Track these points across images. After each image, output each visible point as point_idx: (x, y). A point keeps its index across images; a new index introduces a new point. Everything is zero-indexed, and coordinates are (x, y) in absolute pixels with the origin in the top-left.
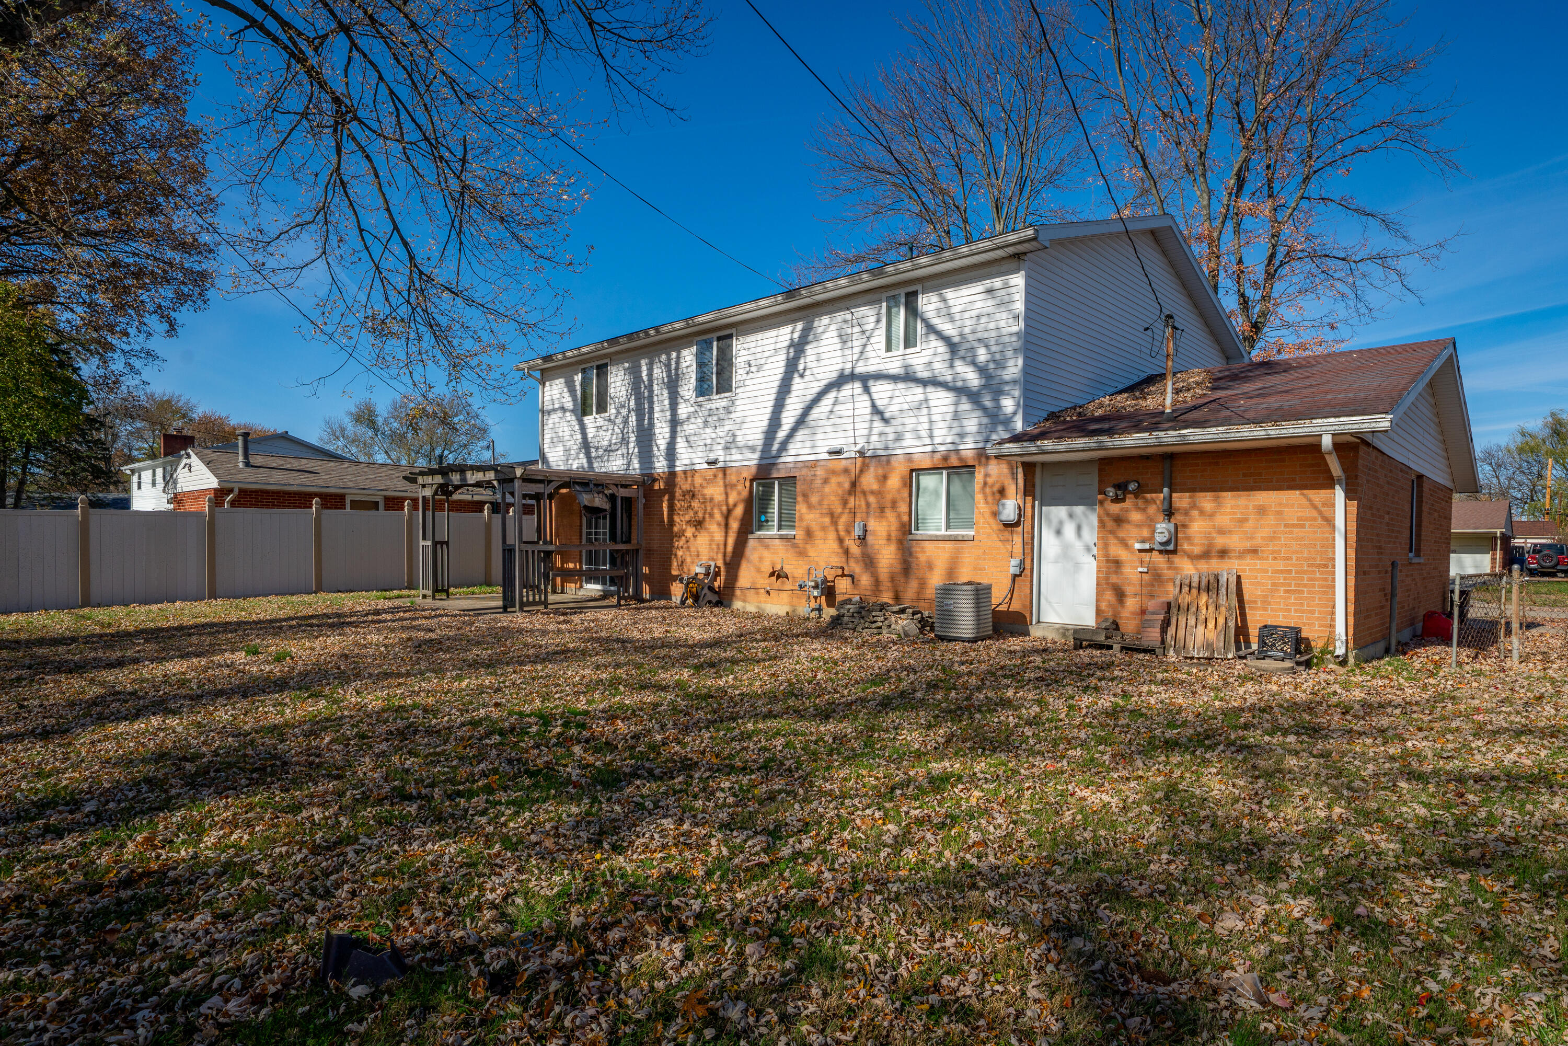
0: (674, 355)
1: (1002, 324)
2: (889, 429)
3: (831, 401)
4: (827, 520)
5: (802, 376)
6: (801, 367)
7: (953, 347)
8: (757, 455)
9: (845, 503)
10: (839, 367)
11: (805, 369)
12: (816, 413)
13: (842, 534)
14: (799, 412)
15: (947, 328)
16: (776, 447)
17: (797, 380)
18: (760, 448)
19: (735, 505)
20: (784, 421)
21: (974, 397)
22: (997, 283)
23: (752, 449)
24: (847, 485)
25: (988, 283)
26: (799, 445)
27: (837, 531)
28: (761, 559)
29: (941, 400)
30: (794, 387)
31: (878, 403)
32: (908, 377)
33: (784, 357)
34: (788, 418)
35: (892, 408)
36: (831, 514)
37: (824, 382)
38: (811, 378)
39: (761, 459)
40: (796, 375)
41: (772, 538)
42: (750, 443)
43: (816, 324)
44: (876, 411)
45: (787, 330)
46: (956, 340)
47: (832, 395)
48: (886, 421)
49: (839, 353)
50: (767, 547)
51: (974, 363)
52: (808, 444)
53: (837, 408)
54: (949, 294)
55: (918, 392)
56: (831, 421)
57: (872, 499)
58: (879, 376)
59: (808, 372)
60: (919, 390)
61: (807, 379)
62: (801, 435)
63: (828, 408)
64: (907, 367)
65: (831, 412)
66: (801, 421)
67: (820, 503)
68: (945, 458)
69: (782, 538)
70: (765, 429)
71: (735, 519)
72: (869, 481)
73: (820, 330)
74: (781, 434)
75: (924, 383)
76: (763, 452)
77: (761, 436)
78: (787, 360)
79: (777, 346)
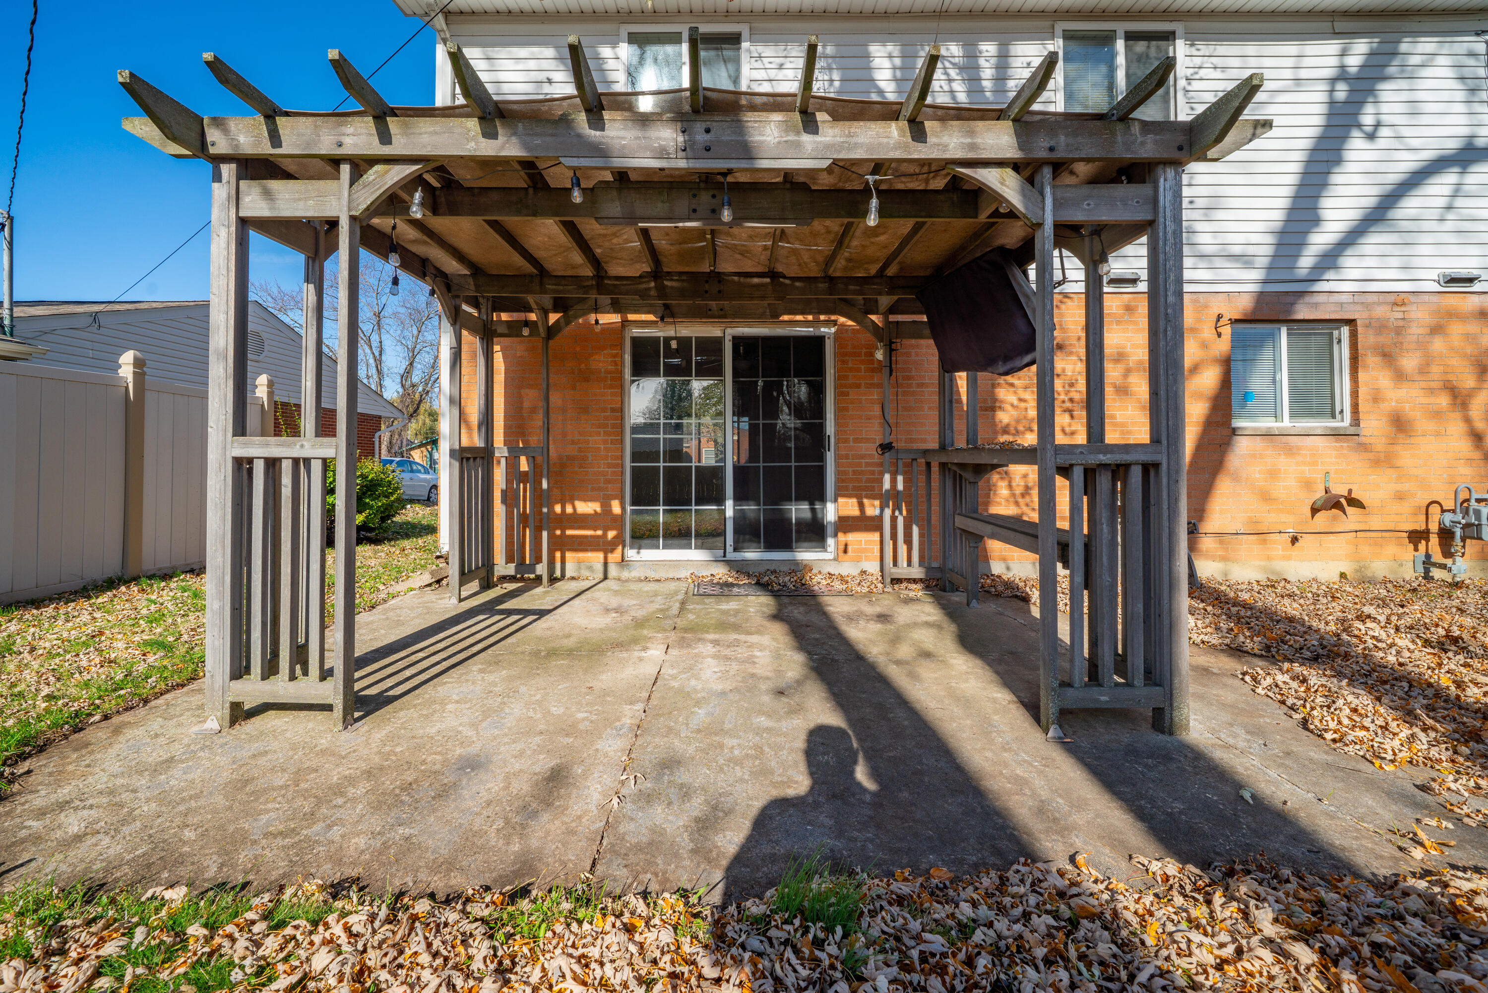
0: (989, 48)
3: (1447, 190)
4: (1443, 401)
5: (1372, 137)
6: (1367, 119)
8: (1256, 275)
10: (1465, 131)
11: (1378, 125)
12: (1410, 205)
13: (1481, 425)
14: (1367, 202)
16: (1306, 262)
17: (1356, 144)
18: (1263, 262)
19: (1198, 368)
20: (1326, 214)
23: (1244, 260)
26: (1367, 262)
27: (1468, 420)
28: (1273, 474)
30: (1348, 155)
33: (1323, 97)
34: (1340, 211)
37: (1428, 155)
38: (1394, 143)
39: (1266, 281)
40: (1355, 133)
42: (1237, 250)
43: (1404, 47)
45: (1332, 47)
47: (1449, 179)
49: (1461, 108)
50: (1290, 451)
52: (1395, 262)
53: (1459, 202)
56: (1449, 226)
59: (1384, 132)
61: (1381, 143)
62: (1371, 245)
63: (1442, 202)
65: (1449, 208)
66: (1374, 219)
67: (1424, 370)
69: (1328, 433)
70: (1278, 226)
71: (1198, 395)
73: (1415, 60)
74: (1321, 239)
76: (1270, 268)
77: (1270, 239)
78: (1332, 103)
79: (1303, 74)
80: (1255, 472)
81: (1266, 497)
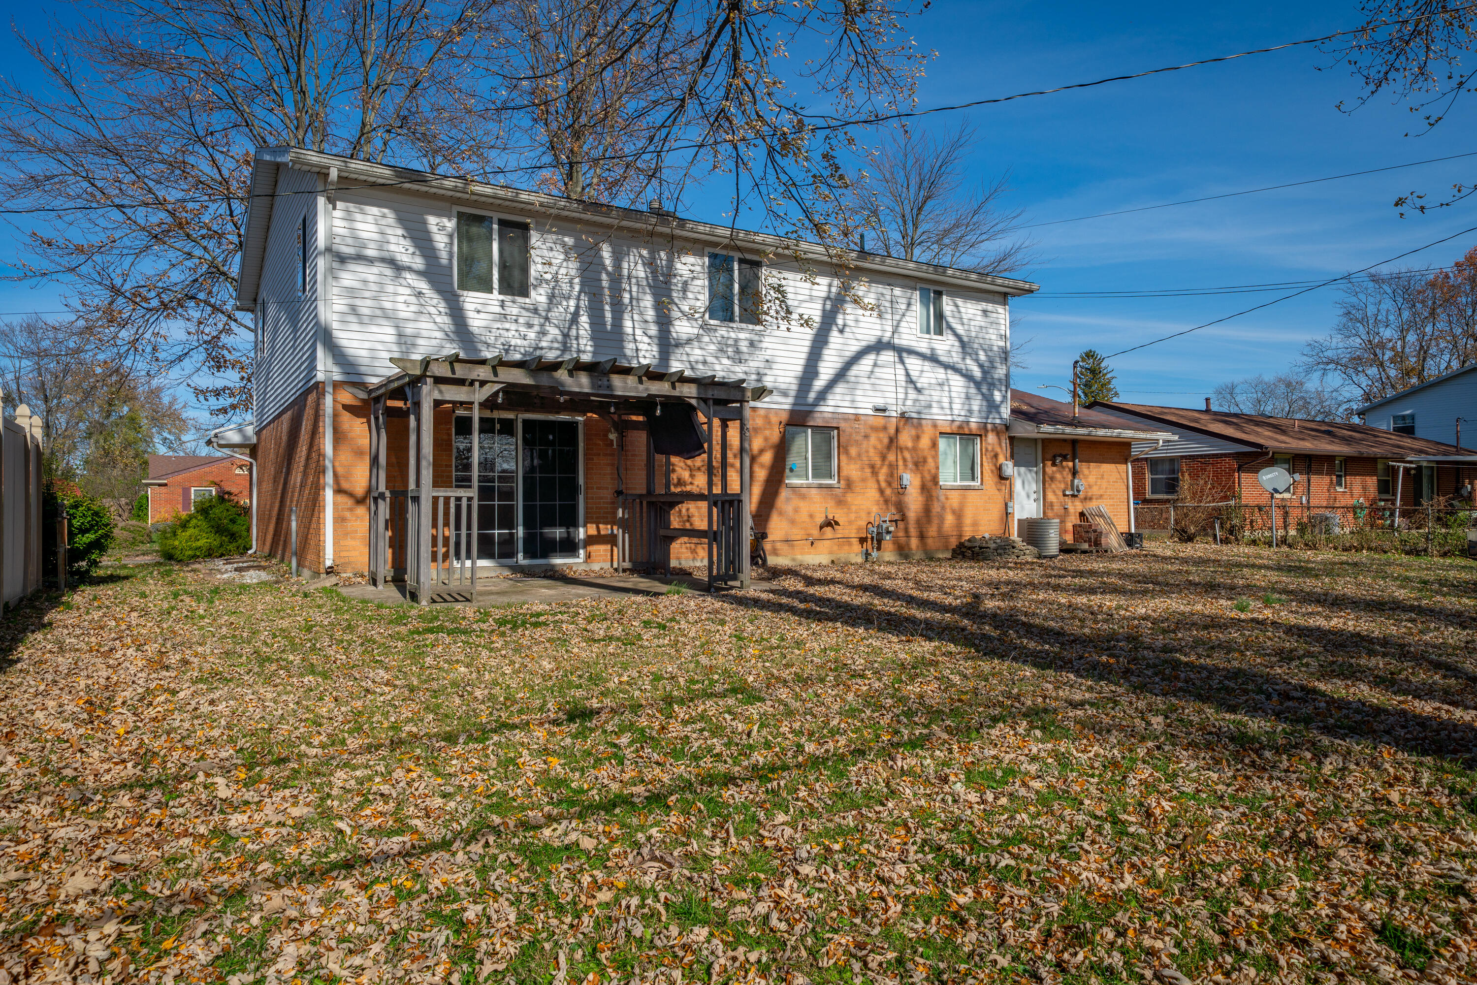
1: (994, 337)
2: (921, 397)
3: (871, 362)
4: (868, 471)
5: (841, 331)
6: (840, 322)
7: (963, 345)
8: (790, 400)
9: (884, 458)
10: (879, 333)
11: (845, 325)
12: (856, 369)
13: (883, 484)
14: (839, 365)
15: (960, 330)
16: (812, 395)
17: (835, 333)
18: (793, 393)
19: (761, 451)
20: (821, 370)
21: (978, 385)
22: (990, 307)
23: (785, 394)
24: (886, 441)
25: (984, 305)
26: (838, 397)
27: (878, 482)
28: (796, 510)
29: (957, 383)
30: (831, 340)
31: (912, 373)
32: (933, 358)
33: (820, 307)
34: (827, 369)
35: (922, 380)
36: (872, 467)
37: (864, 344)
38: (851, 336)
39: (794, 404)
40: (834, 328)
41: (809, 487)
42: (783, 386)
43: (854, 286)
44: (910, 380)
45: (825, 281)
46: (965, 339)
47: (872, 357)
48: (919, 391)
50: (803, 497)
51: (977, 360)
52: (848, 398)
53: (877, 370)
54: (959, 302)
55: (941, 373)
56: (873, 381)
57: (907, 455)
58: (911, 352)
59: (847, 329)
60: (942, 370)
61: (846, 335)
62: (840, 389)
63: (869, 368)
64: (932, 349)
65: (872, 372)
66: (841, 375)
67: (859, 455)
68: (960, 427)
69: (820, 487)
70: (799, 374)
71: (762, 466)
72: (905, 438)
73: (858, 293)
74: (819, 384)
75: (947, 366)
76: (796, 397)
77: (795, 381)
78: (824, 310)
79: (814, 293)
80: (789, 509)
81: (793, 522)
